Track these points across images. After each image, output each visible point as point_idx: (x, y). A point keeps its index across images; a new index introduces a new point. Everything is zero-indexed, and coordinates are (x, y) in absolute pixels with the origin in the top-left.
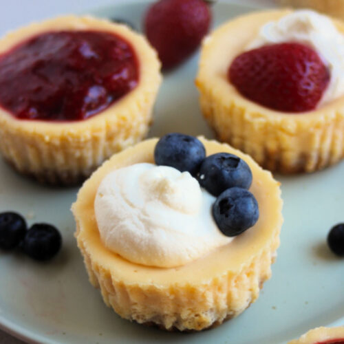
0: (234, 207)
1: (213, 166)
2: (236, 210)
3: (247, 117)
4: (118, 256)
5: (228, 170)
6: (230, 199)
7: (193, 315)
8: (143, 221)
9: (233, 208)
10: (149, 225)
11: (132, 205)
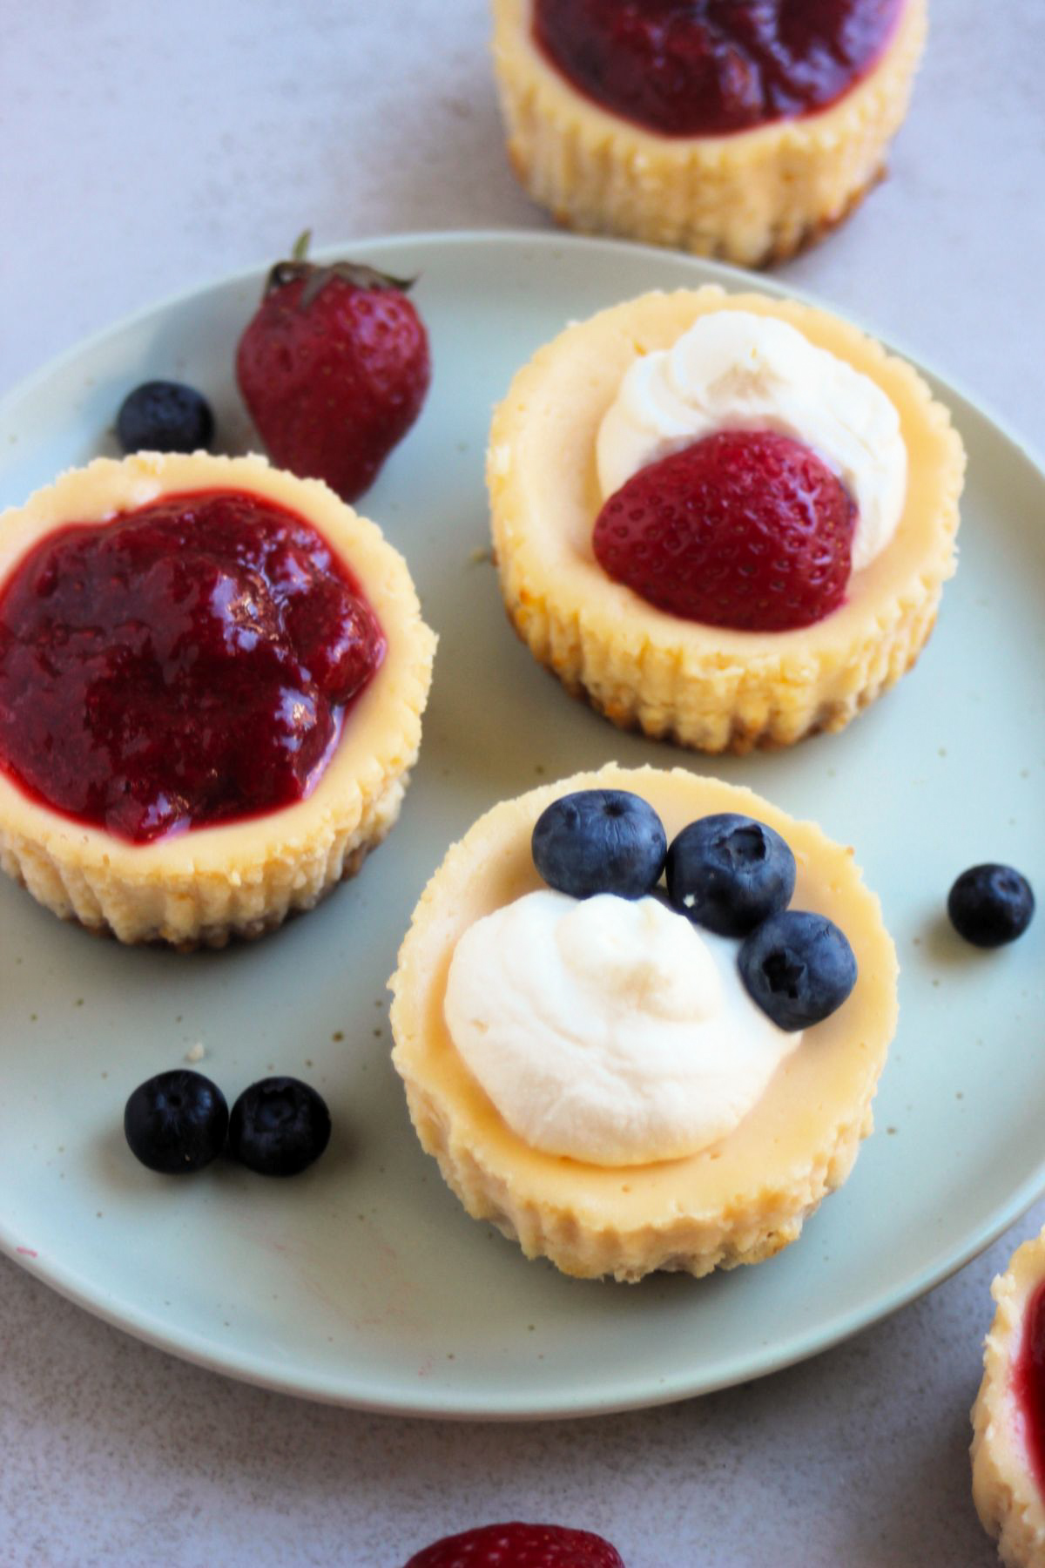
0: (805, 969)
1: (708, 868)
2: (812, 976)
3: (692, 669)
4: (567, 1161)
5: (748, 872)
6: (789, 953)
7: (764, 1238)
8: (623, 1073)
9: (804, 975)
10: (637, 1080)
11: (578, 1041)
